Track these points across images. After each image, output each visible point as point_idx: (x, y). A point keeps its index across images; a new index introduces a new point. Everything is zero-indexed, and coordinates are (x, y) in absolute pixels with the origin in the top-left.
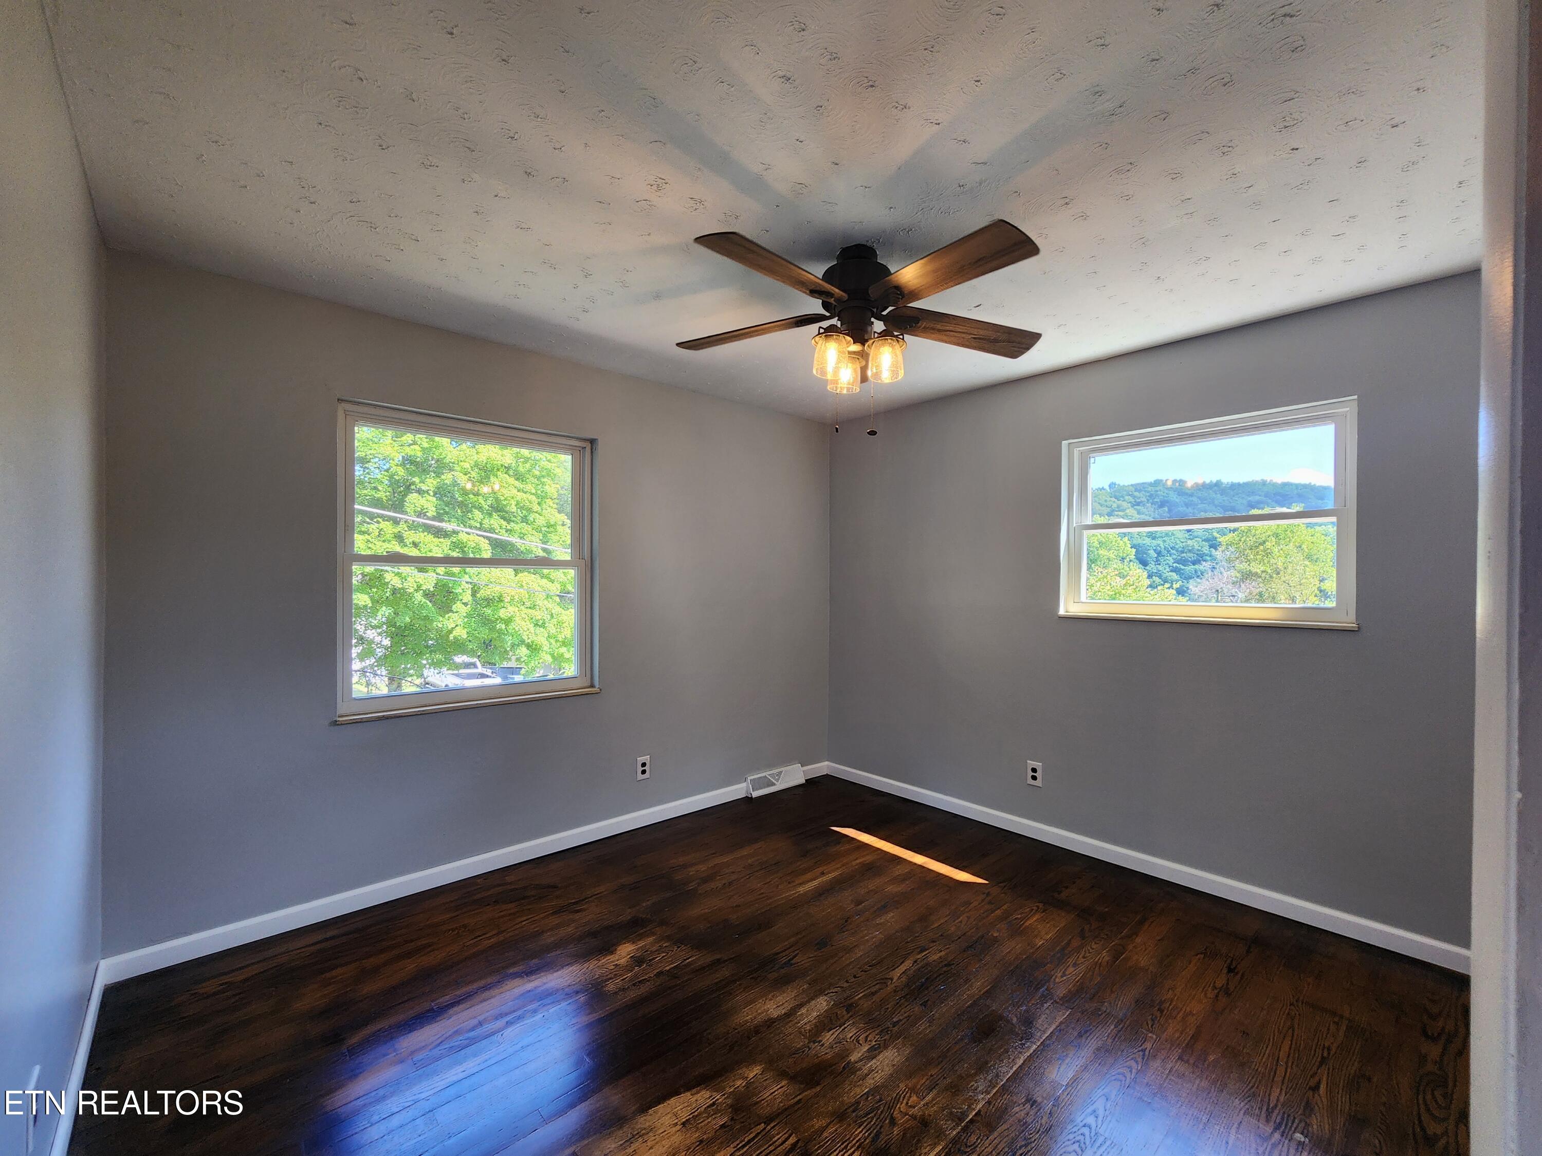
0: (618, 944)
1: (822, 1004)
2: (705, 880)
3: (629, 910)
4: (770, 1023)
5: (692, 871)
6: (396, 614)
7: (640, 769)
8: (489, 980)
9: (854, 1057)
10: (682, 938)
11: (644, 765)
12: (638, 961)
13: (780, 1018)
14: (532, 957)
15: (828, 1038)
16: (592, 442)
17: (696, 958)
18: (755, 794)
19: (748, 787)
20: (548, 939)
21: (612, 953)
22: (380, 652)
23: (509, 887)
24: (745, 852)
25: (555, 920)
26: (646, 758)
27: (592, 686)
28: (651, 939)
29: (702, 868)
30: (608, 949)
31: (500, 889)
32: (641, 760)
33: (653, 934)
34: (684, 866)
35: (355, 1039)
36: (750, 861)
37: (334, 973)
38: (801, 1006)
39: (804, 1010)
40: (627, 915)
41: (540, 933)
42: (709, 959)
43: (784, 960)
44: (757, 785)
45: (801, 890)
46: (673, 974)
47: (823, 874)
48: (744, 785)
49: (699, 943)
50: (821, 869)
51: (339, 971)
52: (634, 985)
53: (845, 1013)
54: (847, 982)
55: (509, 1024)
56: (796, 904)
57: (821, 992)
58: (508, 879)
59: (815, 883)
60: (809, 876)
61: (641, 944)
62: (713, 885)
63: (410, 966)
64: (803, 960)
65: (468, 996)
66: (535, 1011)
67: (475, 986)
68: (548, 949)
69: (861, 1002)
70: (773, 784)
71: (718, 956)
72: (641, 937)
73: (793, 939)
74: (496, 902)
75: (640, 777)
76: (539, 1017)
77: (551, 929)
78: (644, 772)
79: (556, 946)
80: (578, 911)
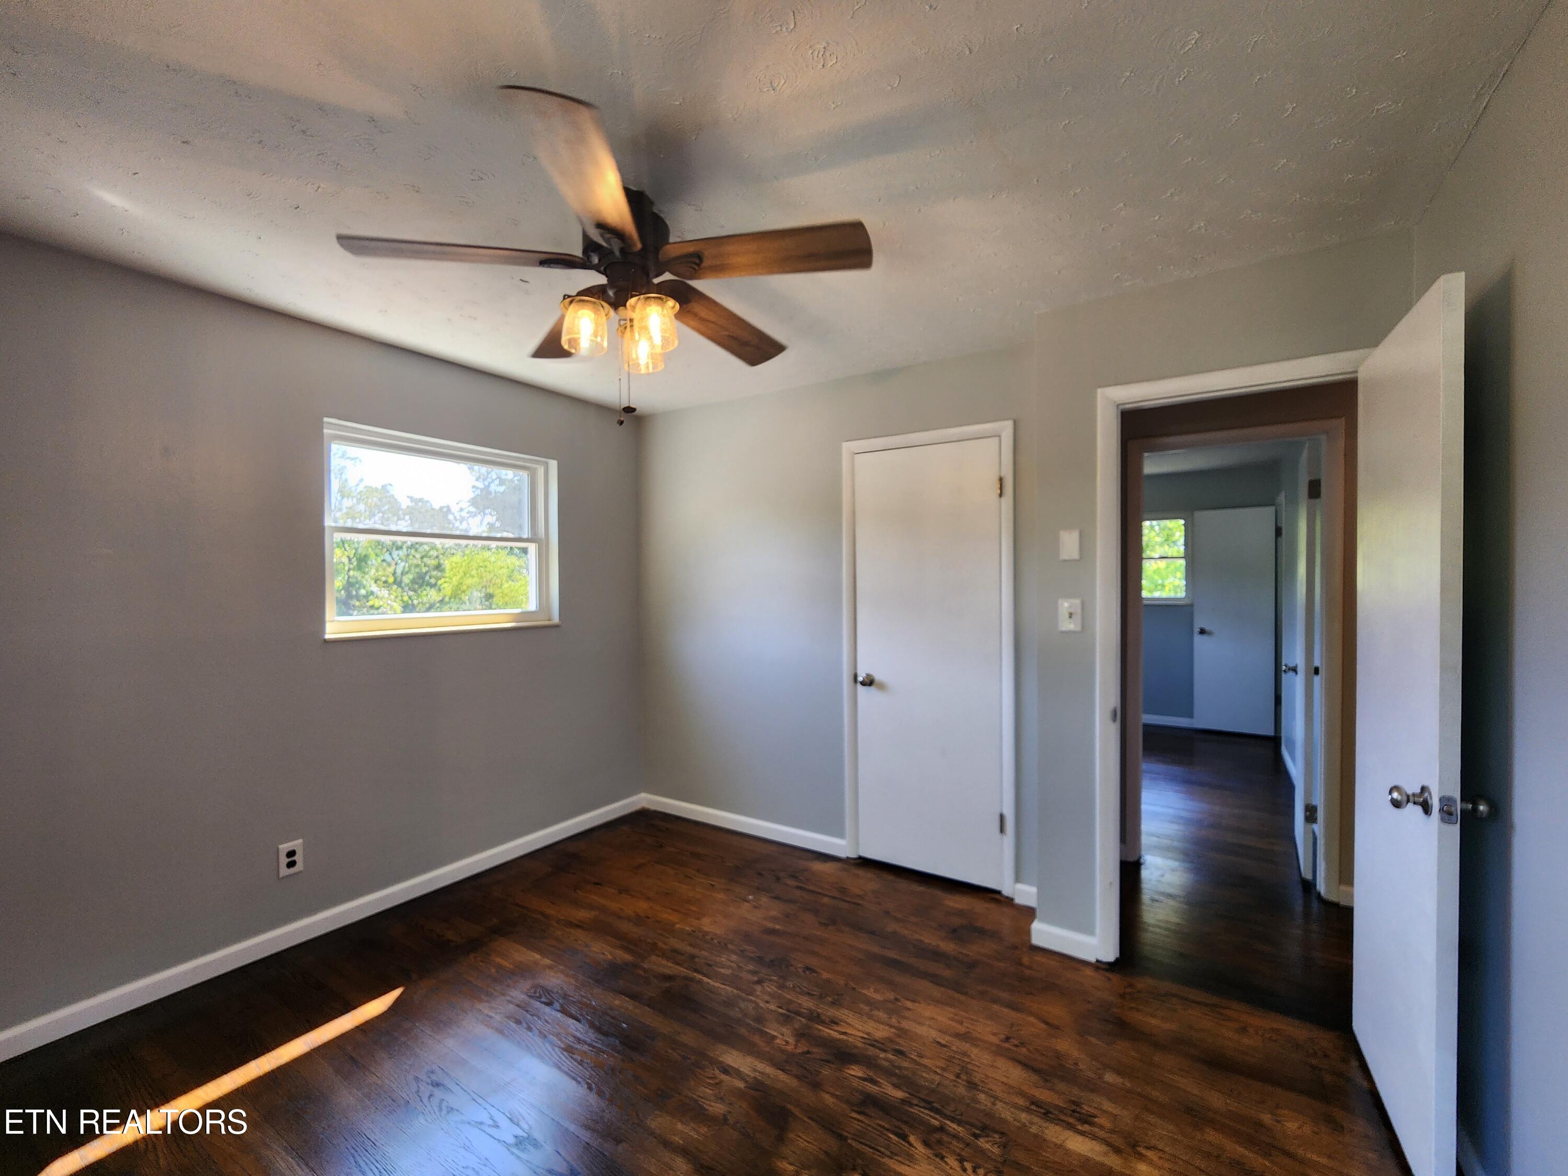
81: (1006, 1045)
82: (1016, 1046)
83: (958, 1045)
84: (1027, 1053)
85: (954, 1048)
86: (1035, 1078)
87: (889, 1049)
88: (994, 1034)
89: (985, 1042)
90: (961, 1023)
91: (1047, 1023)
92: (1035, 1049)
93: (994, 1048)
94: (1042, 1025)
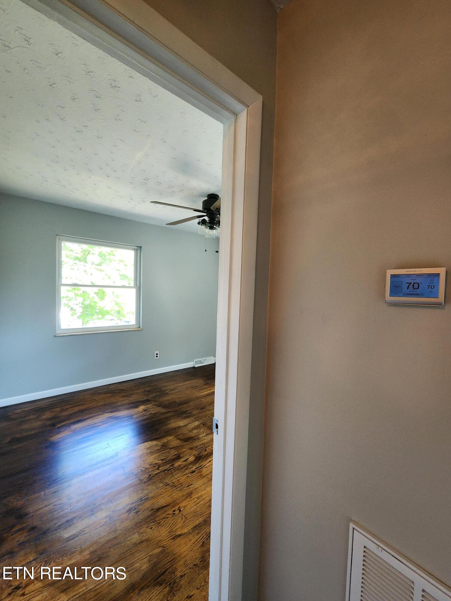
0: (140, 406)
1: (197, 423)
2: (172, 390)
3: (146, 397)
4: (179, 427)
5: (168, 388)
6: (84, 300)
7: (156, 355)
8: (100, 413)
9: (200, 436)
10: (160, 405)
11: (157, 354)
12: (145, 410)
13: (183, 426)
14: (113, 408)
15: (195, 431)
16: (141, 247)
17: (163, 410)
18: (196, 366)
19: (194, 363)
20: (119, 404)
21: (137, 408)
22: (79, 314)
23: (110, 390)
24: (187, 383)
25: (122, 399)
26: (158, 352)
27: (140, 328)
28: (150, 405)
29: (172, 386)
30: (137, 407)
31: (107, 390)
32: (156, 352)
33: (151, 404)
34: (166, 386)
35: (59, 426)
36: (188, 386)
37: (54, 409)
38: (189, 424)
39: (190, 424)
40: (145, 398)
41: (117, 402)
42: (166, 411)
43: (189, 412)
44: (196, 363)
45: (202, 394)
46: (154, 414)
47: (210, 390)
48: (193, 363)
49: (165, 407)
50: (210, 389)
51: (56, 409)
52: (142, 416)
53: (202, 426)
54: (206, 418)
55: (103, 424)
56: (198, 398)
57: (197, 420)
58: (110, 387)
59: (207, 392)
60: (206, 390)
61: (147, 406)
62: (174, 392)
63: (76, 409)
64: (195, 412)
65: (93, 417)
66: (112, 421)
67: (95, 414)
68: (119, 406)
69: (209, 423)
70: (203, 363)
71: (169, 410)
72: (147, 404)
73: (194, 407)
74: (105, 393)
75: (156, 358)
76: (112, 423)
77: (121, 401)
78: (157, 356)
79: (122, 405)
80: (130, 397)
81: (177, 507)
82: (174, 511)
83: (186, 491)
84: (168, 513)
85: (186, 488)
86: (156, 507)
87: (196, 470)
88: (185, 507)
89: (183, 501)
90: (198, 498)
91: (180, 536)
92: (168, 518)
93: (177, 502)
94: (179, 533)
